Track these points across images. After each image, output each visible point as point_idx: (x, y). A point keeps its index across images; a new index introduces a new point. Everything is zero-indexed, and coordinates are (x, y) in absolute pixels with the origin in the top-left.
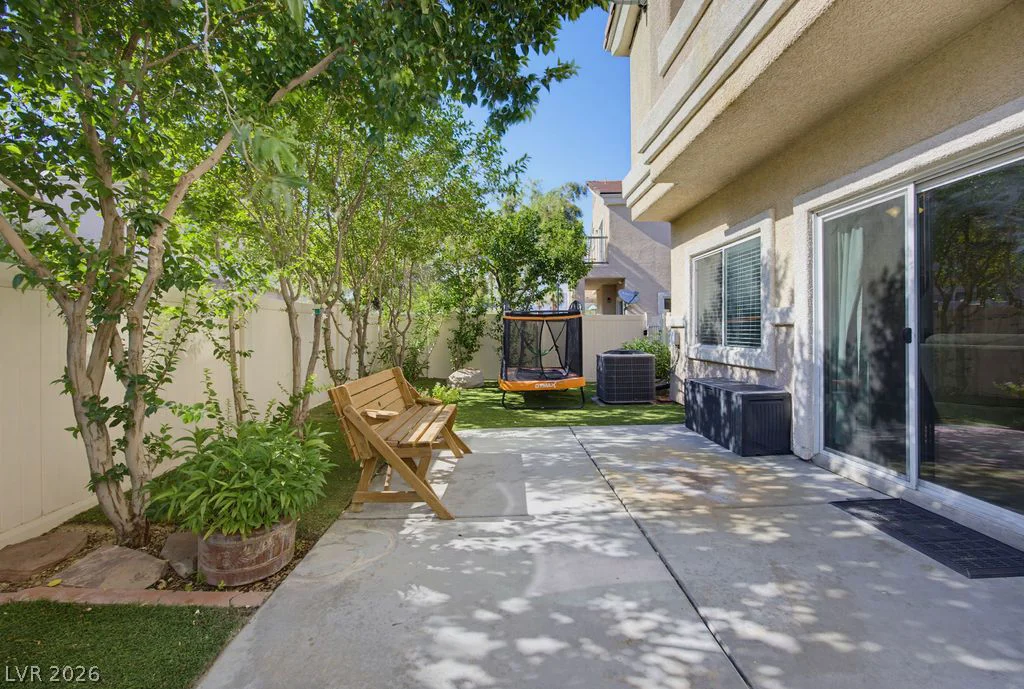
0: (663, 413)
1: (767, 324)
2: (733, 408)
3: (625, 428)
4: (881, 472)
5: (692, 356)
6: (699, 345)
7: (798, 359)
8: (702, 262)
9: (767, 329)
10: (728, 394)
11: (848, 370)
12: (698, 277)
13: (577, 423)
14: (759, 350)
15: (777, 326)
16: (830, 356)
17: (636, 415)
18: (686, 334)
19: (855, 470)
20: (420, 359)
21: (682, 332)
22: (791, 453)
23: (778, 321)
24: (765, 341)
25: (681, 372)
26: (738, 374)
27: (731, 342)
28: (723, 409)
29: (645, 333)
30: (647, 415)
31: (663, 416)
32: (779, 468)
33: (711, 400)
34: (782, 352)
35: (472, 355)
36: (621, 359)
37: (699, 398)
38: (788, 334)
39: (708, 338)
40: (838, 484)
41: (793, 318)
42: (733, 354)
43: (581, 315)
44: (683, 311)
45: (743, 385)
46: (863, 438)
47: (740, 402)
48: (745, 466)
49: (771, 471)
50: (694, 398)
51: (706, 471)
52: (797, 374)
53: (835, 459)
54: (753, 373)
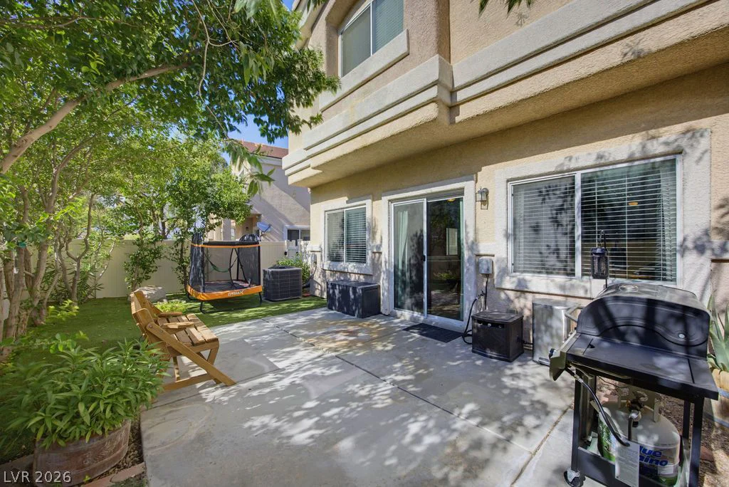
0: (311, 303)
1: (370, 252)
2: (357, 295)
3: (295, 314)
4: (416, 314)
5: (326, 268)
6: (329, 262)
7: (384, 269)
8: (331, 216)
9: (369, 256)
10: (354, 289)
11: (403, 274)
12: (329, 223)
13: (265, 316)
14: (365, 265)
15: (374, 253)
16: (396, 267)
17: (296, 306)
18: (321, 256)
19: (406, 315)
20: (90, 282)
21: (318, 255)
22: (381, 313)
23: (375, 251)
24: (369, 261)
25: (317, 277)
26: (353, 278)
27: (348, 260)
28: (352, 297)
29: (286, 253)
30: (303, 305)
31: (312, 305)
32: (378, 321)
33: (344, 292)
34: (376, 266)
35: (150, 274)
36: (281, 272)
37: (337, 292)
38: (379, 257)
39: (335, 258)
40: (402, 322)
41: (382, 250)
42: (351, 267)
43: (260, 245)
44: (318, 242)
45: (358, 283)
46: (408, 302)
47: (361, 292)
48: (366, 323)
49: (376, 323)
50: (334, 292)
51: (351, 328)
52: (383, 276)
53: (399, 313)
54: (362, 277)
